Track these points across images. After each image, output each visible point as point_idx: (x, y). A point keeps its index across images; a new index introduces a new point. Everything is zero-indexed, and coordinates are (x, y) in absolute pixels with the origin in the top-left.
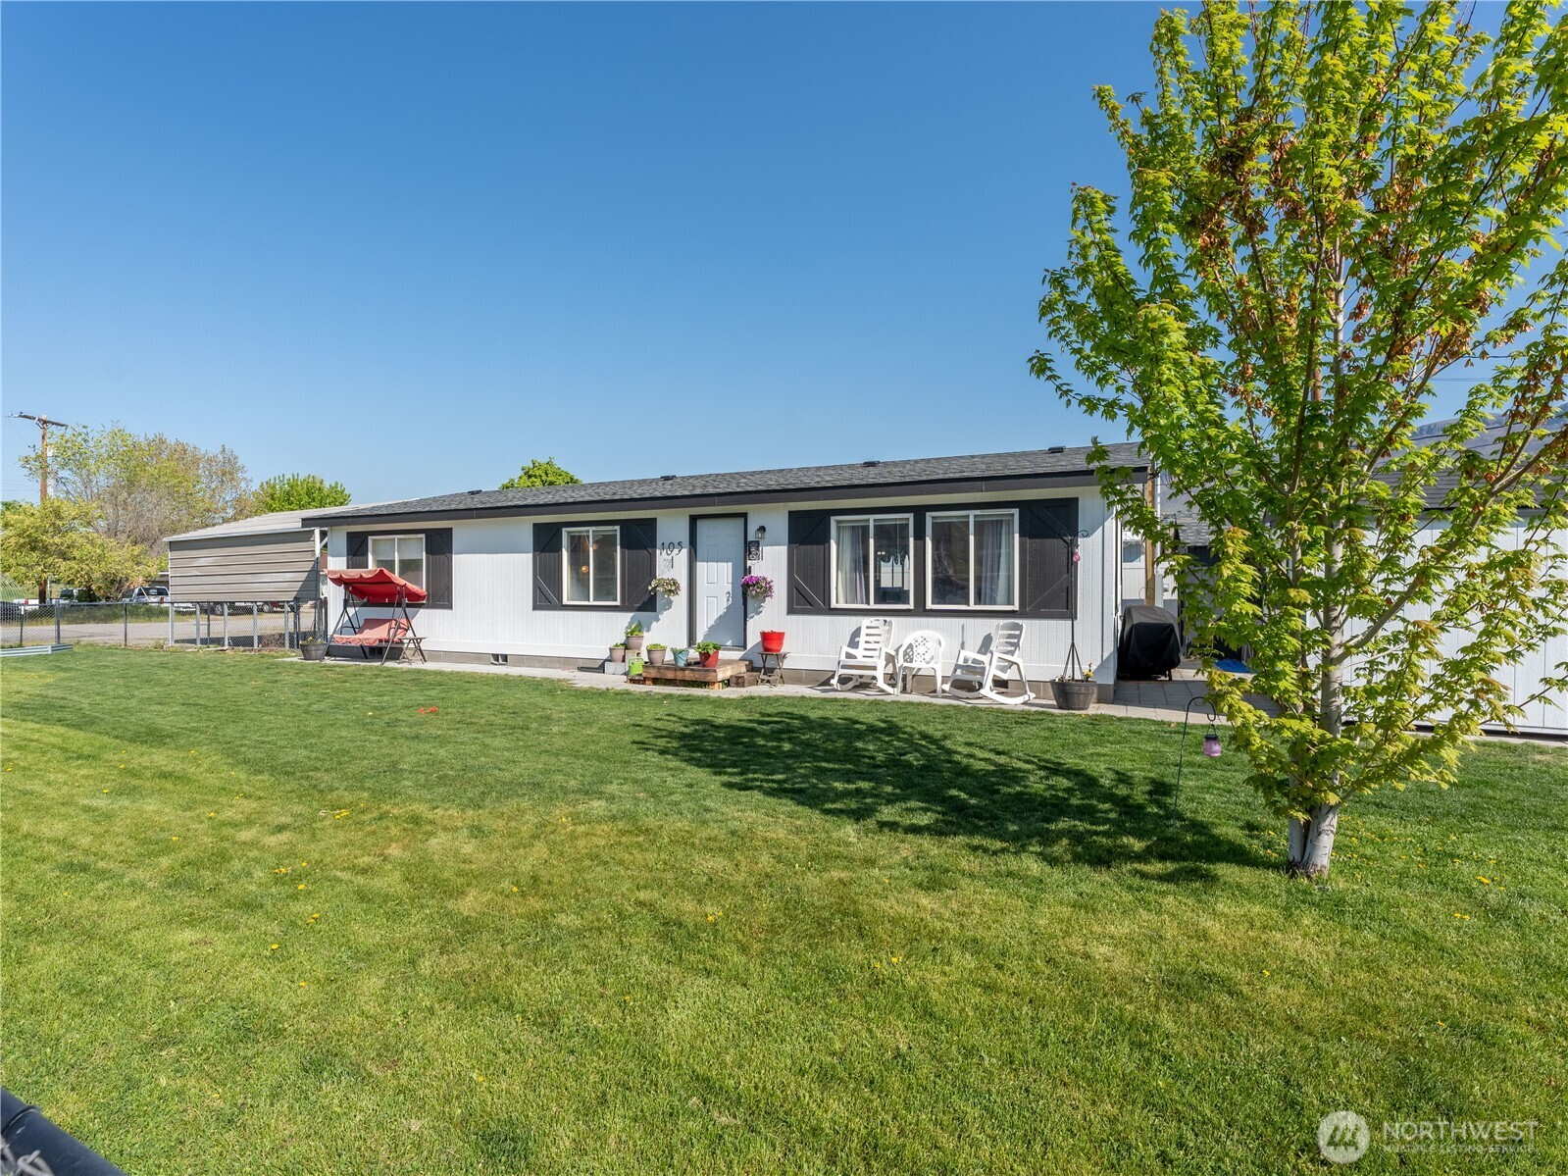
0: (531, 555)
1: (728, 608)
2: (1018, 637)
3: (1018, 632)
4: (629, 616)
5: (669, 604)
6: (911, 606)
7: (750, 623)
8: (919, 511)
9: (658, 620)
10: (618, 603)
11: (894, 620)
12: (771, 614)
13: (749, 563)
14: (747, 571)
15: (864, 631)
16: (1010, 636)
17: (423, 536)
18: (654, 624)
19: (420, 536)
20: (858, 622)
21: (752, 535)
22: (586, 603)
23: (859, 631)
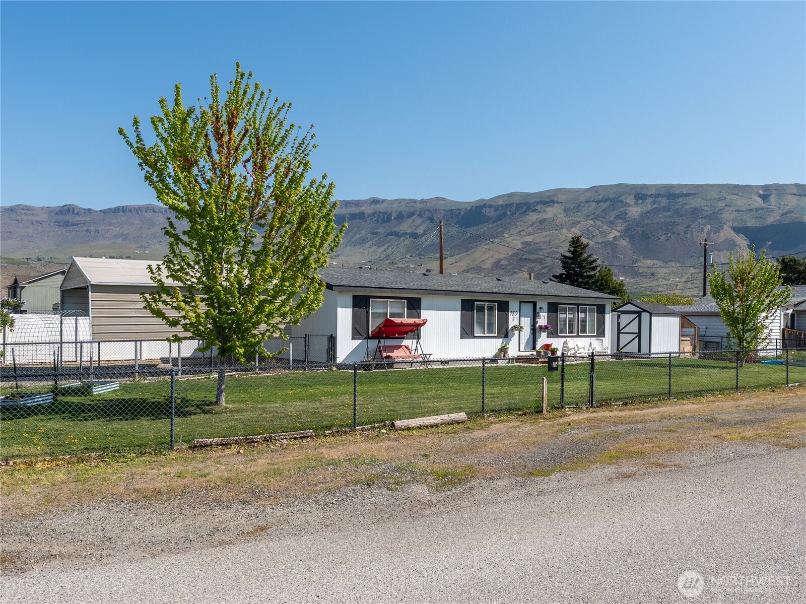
0: (460, 312)
1: (529, 336)
2: (602, 342)
3: (600, 341)
4: (501, 339)
5: (513, 335)
6: (576, 334)
7: (537, 341)
8: (578, 305)
9: (510, 341)
10: (496, 335)
11: (574, 339)
12: (543, 340)
13: (536, 320)
14: (535, 322)
15: (567, 342)
17: (405, 301)
18: (510, 343)
19: (403, 301)
20: (564, 339)
21: (538, 310)
22: (484, 335)
23: (565, 343)
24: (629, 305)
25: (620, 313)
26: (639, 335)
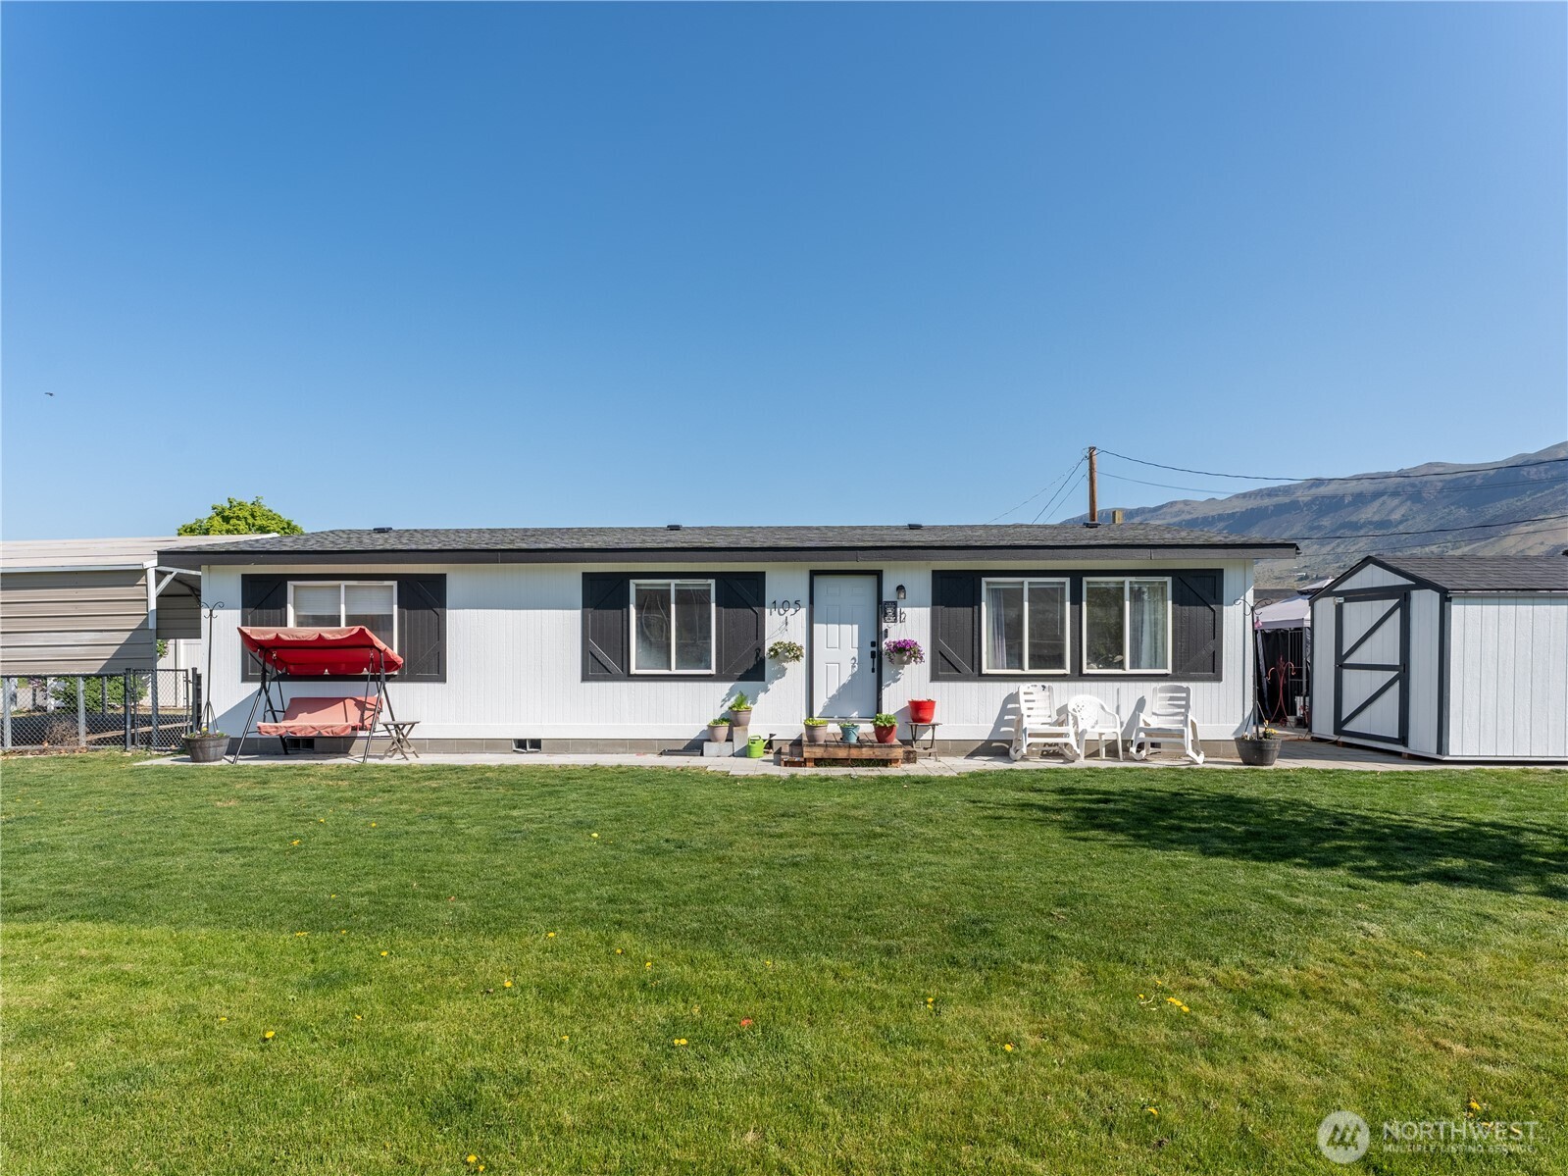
0: (579, 613)
1: (853, 675)
2: (1187, 699)
3: (1184, 695)
4: (726, 687)
5: (782, 672)
6: (1067, 671)
7: (885, 692)
8: (1076, 576)
9: (766, 690)
10: (713, 671)
11: (1055, 685)
12: (910, 684)
13: (884, 626)
14: (880, 634)
15: (1022, 697)
16: (1171, 699)
17: (394, 583)
18: (761, 696)
19: (387, 583)
20: (1010, 687)
21: (889, 594)
22: (666, 672)
23: (1013, 698)
24: (1371, 568)
25: (1341, 600)
26: (1403, 672)
